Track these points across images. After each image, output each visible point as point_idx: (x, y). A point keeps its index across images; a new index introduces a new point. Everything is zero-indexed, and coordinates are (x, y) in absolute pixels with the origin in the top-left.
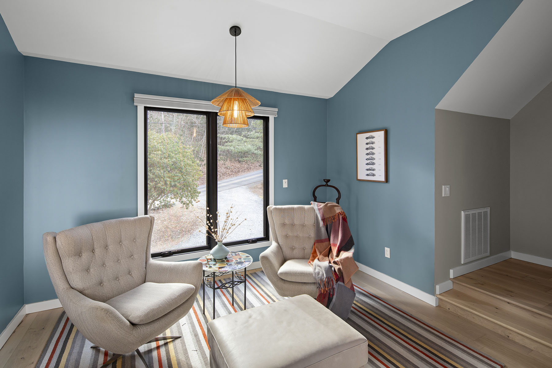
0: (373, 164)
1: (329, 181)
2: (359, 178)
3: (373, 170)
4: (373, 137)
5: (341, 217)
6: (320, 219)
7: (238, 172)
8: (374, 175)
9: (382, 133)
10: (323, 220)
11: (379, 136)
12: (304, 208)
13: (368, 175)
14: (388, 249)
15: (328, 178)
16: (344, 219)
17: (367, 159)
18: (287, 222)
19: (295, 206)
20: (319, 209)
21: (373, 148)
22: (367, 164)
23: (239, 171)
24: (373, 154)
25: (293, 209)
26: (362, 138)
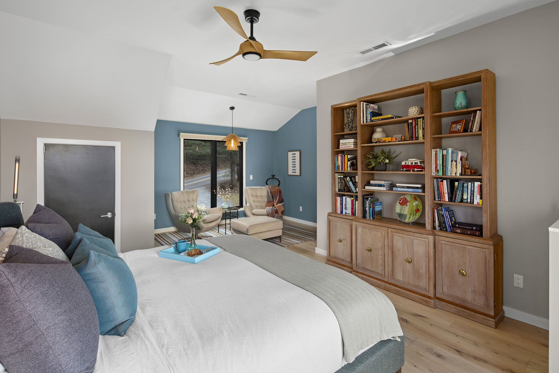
0: (295, 167)
1: (274, 176)
2: (289, 174)
3: (295, 170)
4: (295, 154)
5: (279, 191)
6: (269, 192)
7: (193, 174)
8: (295, 172)
9: (299, 152)
10: (271, 192)
11: (298, 153)
12: (262, 188)
13: (293, 172)
14: (301, 207)
15: (274, 174)
16: (280, 192)
17: (292, 165)
18: (254, 194)
19: (258, 187)
20: (269, 188)
21: (295, 159)
22: (293, 167)
23: (195, 173)
24: (295, 162)
25: (257, 188)
26: (290, 154)
